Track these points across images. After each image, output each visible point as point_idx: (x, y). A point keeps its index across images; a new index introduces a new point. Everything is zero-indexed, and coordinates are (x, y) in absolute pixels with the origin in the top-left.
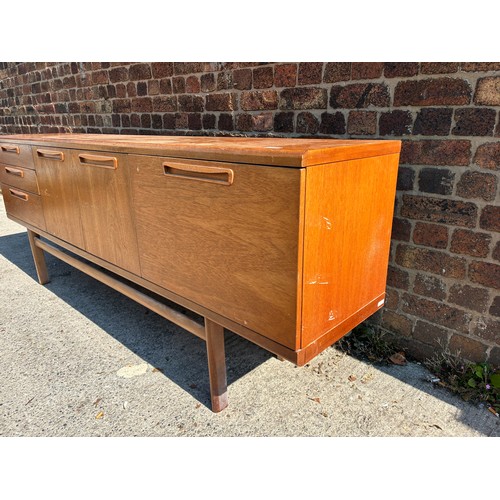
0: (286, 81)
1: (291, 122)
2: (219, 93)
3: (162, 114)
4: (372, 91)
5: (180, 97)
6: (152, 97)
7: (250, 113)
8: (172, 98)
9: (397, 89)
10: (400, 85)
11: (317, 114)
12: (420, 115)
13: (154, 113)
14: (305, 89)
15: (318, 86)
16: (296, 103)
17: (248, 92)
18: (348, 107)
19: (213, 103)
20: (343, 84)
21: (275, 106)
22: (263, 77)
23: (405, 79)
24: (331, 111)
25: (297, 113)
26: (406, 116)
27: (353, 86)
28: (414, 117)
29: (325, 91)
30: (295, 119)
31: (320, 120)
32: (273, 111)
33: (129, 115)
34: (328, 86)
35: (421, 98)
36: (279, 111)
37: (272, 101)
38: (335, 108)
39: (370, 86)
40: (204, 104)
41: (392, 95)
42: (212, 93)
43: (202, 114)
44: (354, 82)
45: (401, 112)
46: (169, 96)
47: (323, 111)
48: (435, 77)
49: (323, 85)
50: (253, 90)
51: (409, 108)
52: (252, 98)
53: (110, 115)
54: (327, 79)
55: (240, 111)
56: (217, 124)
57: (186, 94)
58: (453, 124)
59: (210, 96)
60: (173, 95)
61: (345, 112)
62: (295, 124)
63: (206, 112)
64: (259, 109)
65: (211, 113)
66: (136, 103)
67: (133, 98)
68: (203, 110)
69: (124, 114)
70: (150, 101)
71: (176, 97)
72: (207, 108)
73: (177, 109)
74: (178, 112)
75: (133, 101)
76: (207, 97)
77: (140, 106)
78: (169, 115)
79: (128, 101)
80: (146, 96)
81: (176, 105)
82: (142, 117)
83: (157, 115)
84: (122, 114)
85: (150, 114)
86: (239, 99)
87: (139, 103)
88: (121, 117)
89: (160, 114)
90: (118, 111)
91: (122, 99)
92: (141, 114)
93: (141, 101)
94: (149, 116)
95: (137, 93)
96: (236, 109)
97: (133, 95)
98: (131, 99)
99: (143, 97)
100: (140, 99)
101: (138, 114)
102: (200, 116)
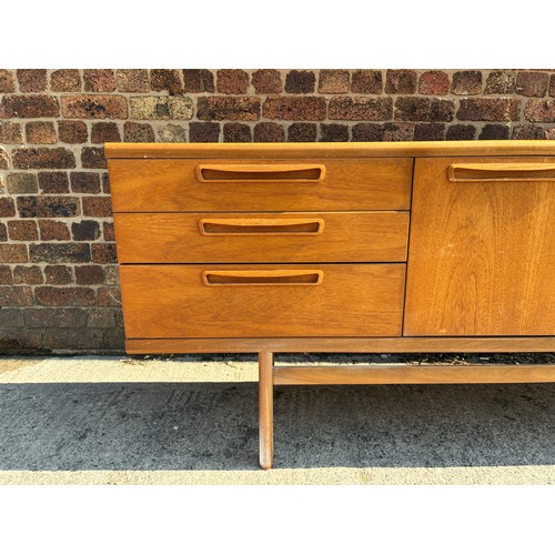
2: (488, 97)
3: (351, 124)
5: (400, 100)
6: (327, 96)
7: (541, 125)
8: (380, 101)
13: (327, 122)
17: (540, 100)
19: (470, 109)
33: (252, 125)
40: (456, 111)
42: (475, 97)
43: (448, 125)
46: (375, 97)
50: (548, 99)
52: (546, 106)
55: (522, 122)
57: (416, 95)
59: (471, 101)
60: (384, 95)
63: (456, 122)
65: (466, 123)
66: (278, 105)
67: (271, 96)
68: (452, 119)
69: (234, 122)
70: (321, 102)
71: (390, 99)
72: (461, 116)
73: (390, 117)
74: (392, 121)
75: (268, 100)
76: (462, 102)
77: (289, 110)
78: (371, 125)
79: (252, 101)
80: (309, 95)
81: (390, 110)
82: (291, 128)
83: (335, 126)
84: (228, 121)
85: (318, 123)
86: (522, 107)
87: (288, 105)
88: (222, 128)
89: (345, 123)
90: (213, 116)
91: (233, 95)
92: (290, 123)
93: (295, 102)
94: (314, 126)
95: (286, 88)
96: (515, 118)
97: (271, 91)
98: (263, 98)
99: (302, 95)
100: (292, 99)
101: (279, 122)
102: (443, 127)
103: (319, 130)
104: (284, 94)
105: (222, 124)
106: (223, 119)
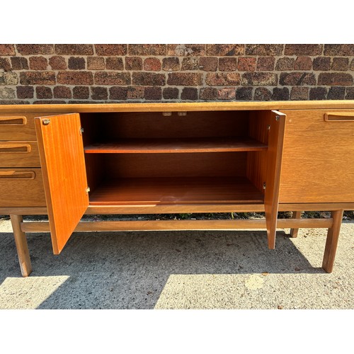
0: (248, 68)
1: (250, 93)
2: (184, 72)
3: (108, 87)
4: (306, 76)
5: (134, 73)
6: (93, 71)
7: (215, 87)
8: (123, 74)
9: (320, 77)
10: (321, 74)
11: (270, 88)
12: (331, 89)
13: (95, 86)
14: (263, 74)
15: (271, 72)
16: (255, 82)
17: (214, 73)
18: (291, 85)
19: (174, 79)
20: (289, 72)
21: (237, 83)
22: (229, 64)
23: (324, 72)
24: (280, 87)
25: (255, 88)
26: (324, 90)
27: (295, 73)
28: (328, 91)
29: (276, 75)
30: (253, 91)
31: (272, 92)
32: (236, 87)
33: (52, 88)
34: (279, 73)
35: (332, 82)
36: (240, 86)
37: (235, 80)
38: (283, 85)
39: (305, 74)
40: (166, 80)
41: (317, 79)
42: (176, 72)
43: (163, 88)
44: (295, 71)
45: (322, 88)
46: (120, 72)
47: (275, 87)
48: (338, 72)
49: (275, 72)
50: (218, 72)
51: (326, 86)
52: (218, 77)
53: (14, 88)
54: (278, 68)
55: (205, 86)
56: (180, 95)
57: (143, 71)
58: (346, 94)
59: (174, 74)
60: (125, 71)
61: (290, 88)
62: (253, 95)
63: (167, 86)
64: (223, 85)
65: (173, 87)
66: (65, 76)
67: (61, 71)
68: (164, 84)
69: (41, 86)
70: (90, 75)
71: (129, 73)
72: (169, 83)
73: (130, 83)
74: (131, 85)
75: (59, 73)
76: (169, 75)
77: (72, 79)
78: (120, 87)
79: (50, 73)
80: (83, 70)
81: (130, 79)
82: (74, 89)
83: (99, 88)
84: (38, 85)
85: (89, 87)
86: (204, 77)
87: (71, 76)
88: (35, 89)
89: (105, 86)
90: (29, 83)
91: (39, 71)
92: (74, 86)
93: (75, 74)
94: (87, 88)
95: (69, 67)
96: (201, 84)
97: (60, 68)
98: (56, 72)
99: (78, 70)
100: (73, 73)
101: (67, 86)
102: (160, 89)
103: (90, 90)
104: (68, 70)
105: (35, 87)
106: (35, 84)
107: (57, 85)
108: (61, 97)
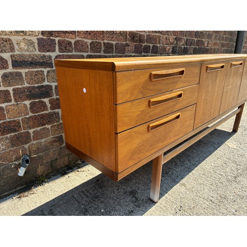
0: (177, 34)
1: (176, 50)
2: (153, 34)
3: (114, 43)
5: (129, 33)
7: (165, 46)
8: (123, 33)
10: (196, 40)
11: (183, 47)
13: (106, 41)
14: (181, 38)
16: (178, 43)
17: (165, 36)
18: (189, 45)
19: (149, 39)
21: (173, 43)
24: (186, 46)
25: (178, 46)
27: (190, 39)
29: (185, 40)
30: (178, 49)
31: (183, 49)
32: (172, 46)
33: (73, 41)
34: (186, 38)
35: (199, 44)
36: (174, 45)
37: (172, 41)
39: (193, 40)
40: (145, 39)
41: (195, 43)
42: (150, 34)
45: (196, 48)
48: (201, 39)
50: (167, 36)
52: (166, 39)
53: (35, 40)
56: (151, 51)
61: (188, 47)
64: (168, 44)
65: (148, 44)
68: (144, 42)
69: (64, 39)
72: (147, 41)
73: (127, 40)
74: (128, 42)
76: (147, 36)
77: (90, 34)
78: (121, 43)
81: (127, 37)
82: (91, 43)
83: (109, 43)
84: (60, 38)
85: (102, 42)
86: (161, 38)
88: (57, 42)
89: (112, 42)
90: (51, 35)
96: (160, 43)
101: (86, 40)
102: (142, 46)
103: (103, 45)
105: (57, 39)
106: (57, 36)
107: (78, 39)
108: (81, 51)
